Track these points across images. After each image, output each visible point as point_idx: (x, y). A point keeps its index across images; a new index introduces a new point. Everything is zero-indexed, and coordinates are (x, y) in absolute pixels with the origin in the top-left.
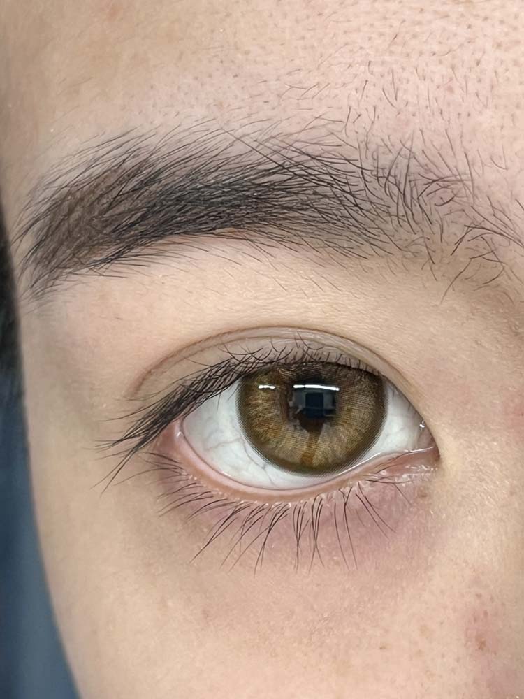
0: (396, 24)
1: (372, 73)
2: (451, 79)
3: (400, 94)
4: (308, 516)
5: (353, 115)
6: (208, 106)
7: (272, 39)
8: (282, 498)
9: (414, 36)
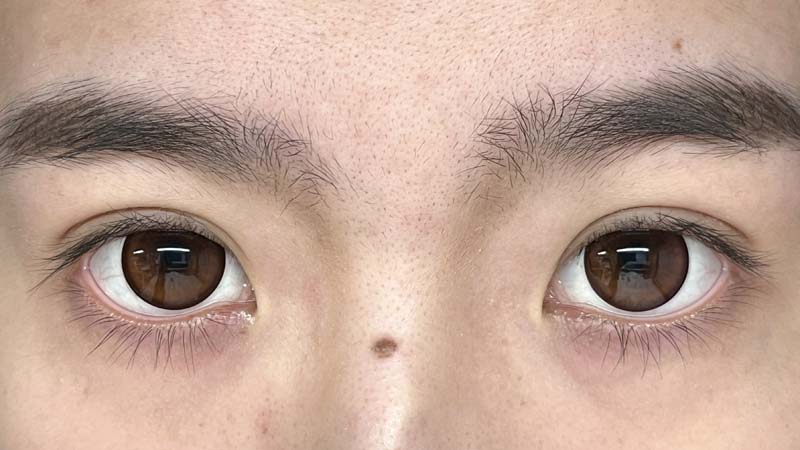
0: (277, 41)
1: (258, 69)
2: (306, 80)
3: (274, 84)
4: (165, 336)
5: (242, 94)
6: (148, 73)
7: (197, 38)
8: (149, 322)
9: (287, 51)
